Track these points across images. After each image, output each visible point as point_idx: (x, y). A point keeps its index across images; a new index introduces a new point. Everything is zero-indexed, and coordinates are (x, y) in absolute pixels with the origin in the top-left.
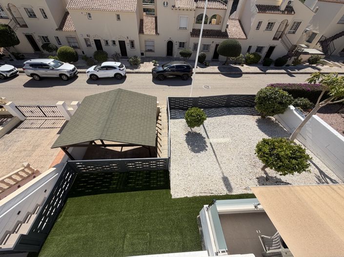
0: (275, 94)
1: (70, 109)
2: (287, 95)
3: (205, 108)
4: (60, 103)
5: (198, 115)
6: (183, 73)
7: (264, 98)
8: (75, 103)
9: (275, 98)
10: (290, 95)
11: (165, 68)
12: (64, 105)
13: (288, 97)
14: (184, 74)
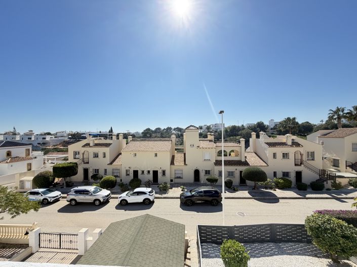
0: (329, 224)
1: (89, 238)
2: (346, 224)
3: (245, 242)
4: (84, 230)
5: (237, 251)
6: (211, 198)
7: (318, 229)
8: (98, 231)
9: (333, 230)
10: (351, 226)
11: (193, 193)
12: (86, 233)
13: (350, 228)
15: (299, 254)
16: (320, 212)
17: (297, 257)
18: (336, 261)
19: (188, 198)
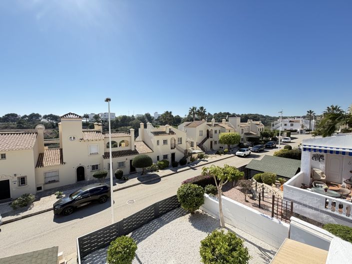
0: (190, 190)
2: (198, 186)
7: (184, 195)
9: (192, 193)
10: (200, 186)
13: (199, 188)
14: (102, 197)
15: (174, 219)
16: (185, 182)
17: (172, 222)
18: (193, 213)
19: (66, 206)
